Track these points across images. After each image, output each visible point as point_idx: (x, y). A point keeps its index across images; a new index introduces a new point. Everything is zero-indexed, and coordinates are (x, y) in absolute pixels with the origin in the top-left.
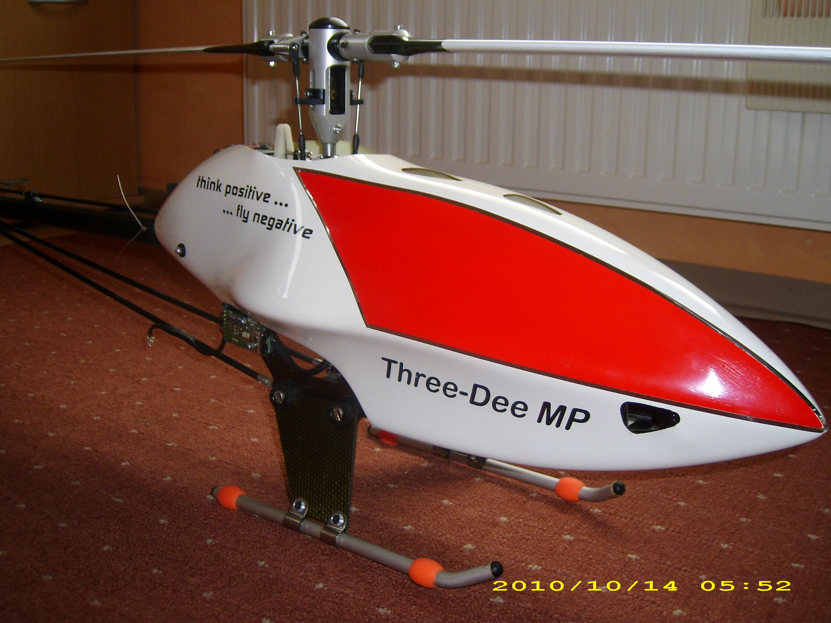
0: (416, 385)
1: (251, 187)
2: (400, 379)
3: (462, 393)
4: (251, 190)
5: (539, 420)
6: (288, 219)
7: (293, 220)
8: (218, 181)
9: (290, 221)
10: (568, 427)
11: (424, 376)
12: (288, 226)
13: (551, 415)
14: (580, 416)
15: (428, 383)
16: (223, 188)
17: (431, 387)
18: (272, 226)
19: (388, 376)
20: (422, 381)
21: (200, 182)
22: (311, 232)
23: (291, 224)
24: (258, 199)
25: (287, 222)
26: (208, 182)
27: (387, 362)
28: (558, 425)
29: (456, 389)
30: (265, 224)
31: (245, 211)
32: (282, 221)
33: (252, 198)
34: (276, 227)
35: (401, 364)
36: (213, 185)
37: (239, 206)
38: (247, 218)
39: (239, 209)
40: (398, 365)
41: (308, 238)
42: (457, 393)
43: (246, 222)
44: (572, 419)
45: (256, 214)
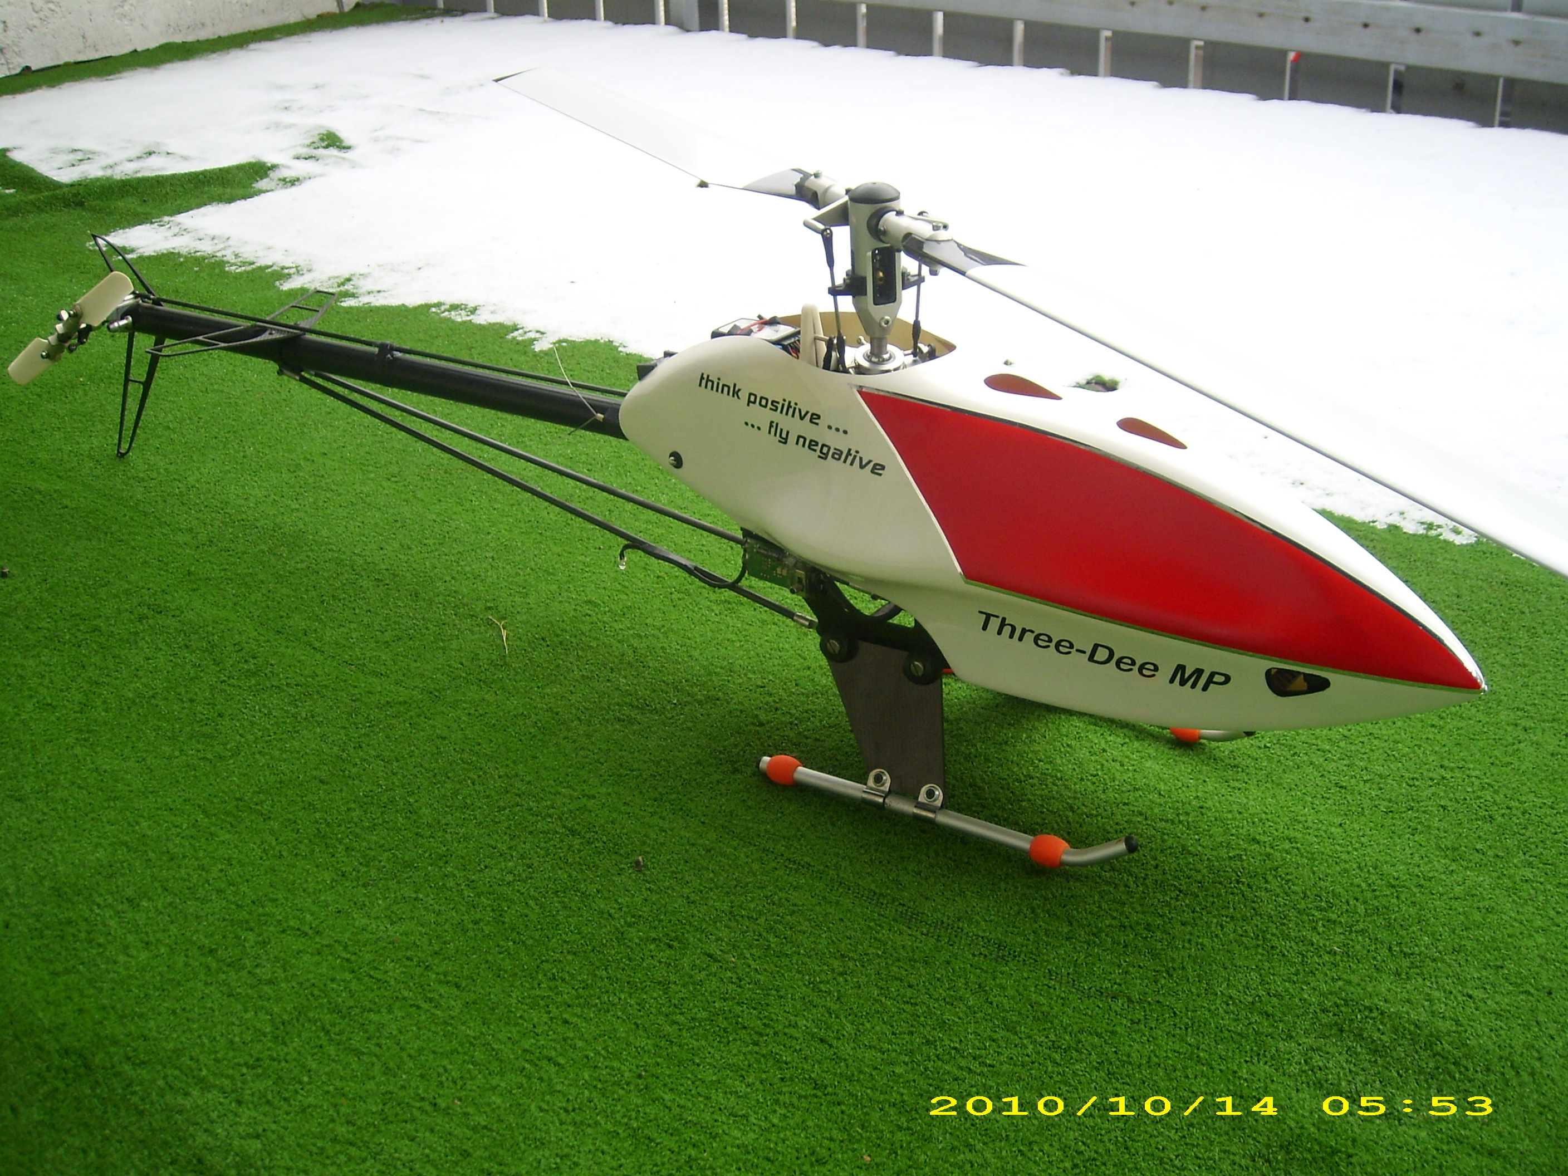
0: (1021, 639)
1: (790, 403)
2: (999, 633)
3: (1078, 650)
4: (789, 406)
5: (1172, 681)
6: (850, 450)
7: (857, 452)
8: (735, 385)
9: (853, 452)
10: (1205, 688)
11: (1033, 632)
12: (850, 458)
13: (1186, 676)
14: (1218, 678)
15: (1036, 639)
16: (744, 395)
17: (1040, 642)
18: (827, 455)
19: (984, 628)
20: (1029, 637)
21: (704, 382)
22: (883, 468)
23: (855, 457)
24: (802, 418)
25: (849, 453)
26: (718, 384)
27: (984, 616)
28: (1193, 686)
29: (1072, 646)
30: (815, 450)
31: (781, 430)
32: (842, 452)
33: (793, 416)
34: (833, 457)
35: (1004, 619)
36: (726, 389)
37: (772, 422)
38: (786, 439)
39: (771, 426)
40: (1000, 620)
41: (880, 475)
42: (1073, 651)
43: (785, 443)
44: (1210, 681)
45: (799, 437)
